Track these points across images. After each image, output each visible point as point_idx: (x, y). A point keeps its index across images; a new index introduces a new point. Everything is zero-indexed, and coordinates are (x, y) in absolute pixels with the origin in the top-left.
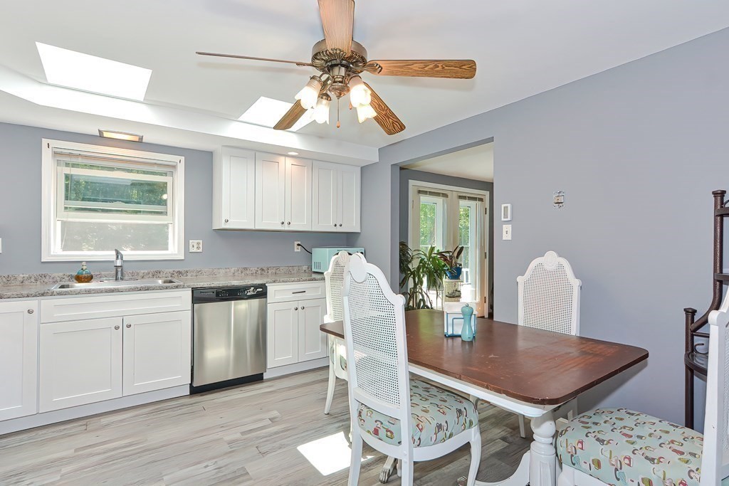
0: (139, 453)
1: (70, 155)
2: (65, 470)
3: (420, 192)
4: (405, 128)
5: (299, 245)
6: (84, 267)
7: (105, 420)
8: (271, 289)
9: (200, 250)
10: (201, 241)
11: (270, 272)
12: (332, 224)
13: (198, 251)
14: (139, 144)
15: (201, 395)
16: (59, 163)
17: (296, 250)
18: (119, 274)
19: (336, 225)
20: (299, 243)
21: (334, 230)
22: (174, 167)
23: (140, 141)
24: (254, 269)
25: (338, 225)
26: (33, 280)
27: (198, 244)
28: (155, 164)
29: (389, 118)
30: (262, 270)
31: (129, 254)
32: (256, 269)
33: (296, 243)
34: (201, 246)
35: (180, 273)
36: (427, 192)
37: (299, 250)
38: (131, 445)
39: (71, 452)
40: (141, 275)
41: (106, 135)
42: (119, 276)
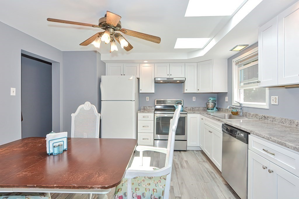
1: (238, 62)
10: (277, 97)
13: (275, 104)
34: (277, 100)
35: (265, 117)
42: (241, 114)
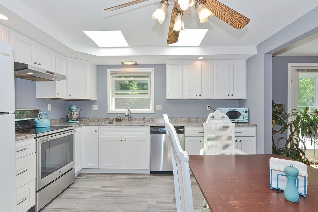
0: (115, 196)
1: (116, 73)
2: (94, 194)
3: (298, 70)
4: (249, 20)
5: (209, 106)
6: (119, 116)
7: (117, 177)
8: (187, 129)
9: (161, 109)
10: (161, 105)
11: (193, 120)
12: (227, 95)
13: (160, 109)
14: (136, 65)
15: (154, 176)
16: (113, 77)
17: (208, 109)
18: (130, 118)
19: (229, 95)
20: (210, 105)
21: (228, 98)
22: (150, 73)
23: (136, 64)
24: (185, 119)
25: (230, 95)
26: (105, 119)
27: (160, 106)
28: (143, 73)
29: (233, 16)
30: (189, 119)
31: (133, 111)
32: (186, 118)
33: (208, 106)
34: (161, 107)
35: (152, 119)
36: (305, 69)
37: (210, 109)
38: (116, 191)
39: (99, 187)
40: (138, 119)
41: (125, 63)
42: (130, 119)
